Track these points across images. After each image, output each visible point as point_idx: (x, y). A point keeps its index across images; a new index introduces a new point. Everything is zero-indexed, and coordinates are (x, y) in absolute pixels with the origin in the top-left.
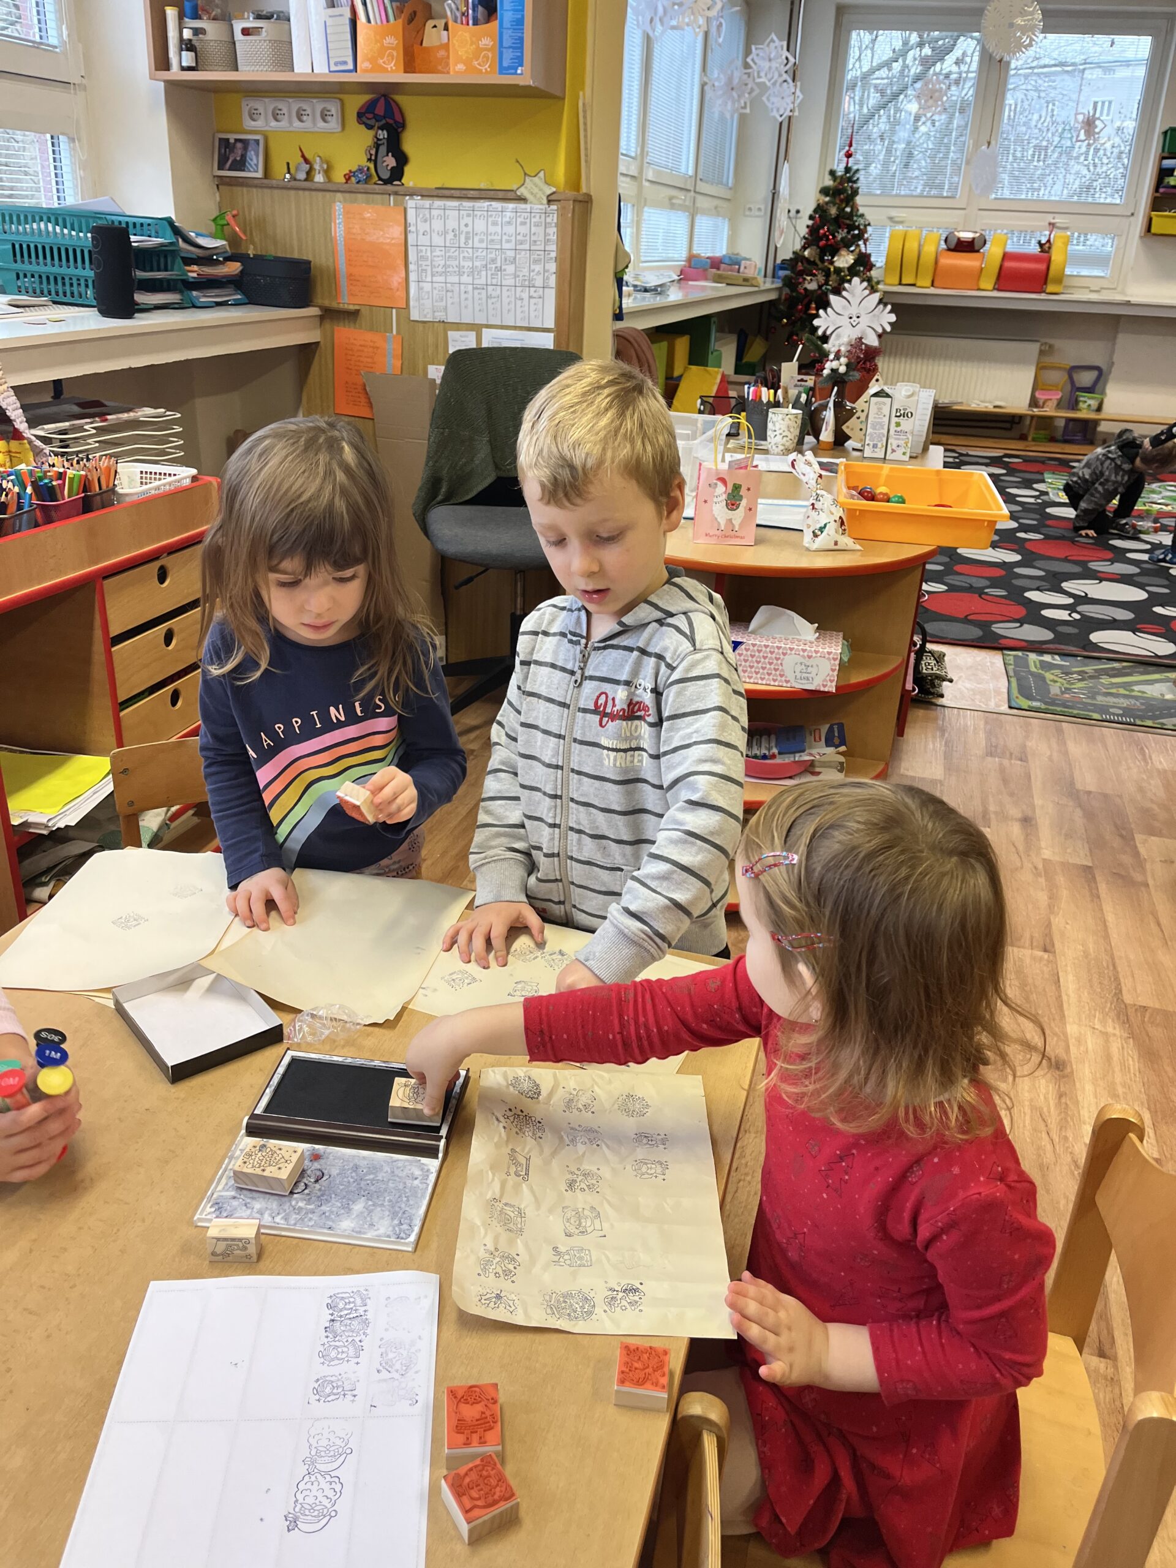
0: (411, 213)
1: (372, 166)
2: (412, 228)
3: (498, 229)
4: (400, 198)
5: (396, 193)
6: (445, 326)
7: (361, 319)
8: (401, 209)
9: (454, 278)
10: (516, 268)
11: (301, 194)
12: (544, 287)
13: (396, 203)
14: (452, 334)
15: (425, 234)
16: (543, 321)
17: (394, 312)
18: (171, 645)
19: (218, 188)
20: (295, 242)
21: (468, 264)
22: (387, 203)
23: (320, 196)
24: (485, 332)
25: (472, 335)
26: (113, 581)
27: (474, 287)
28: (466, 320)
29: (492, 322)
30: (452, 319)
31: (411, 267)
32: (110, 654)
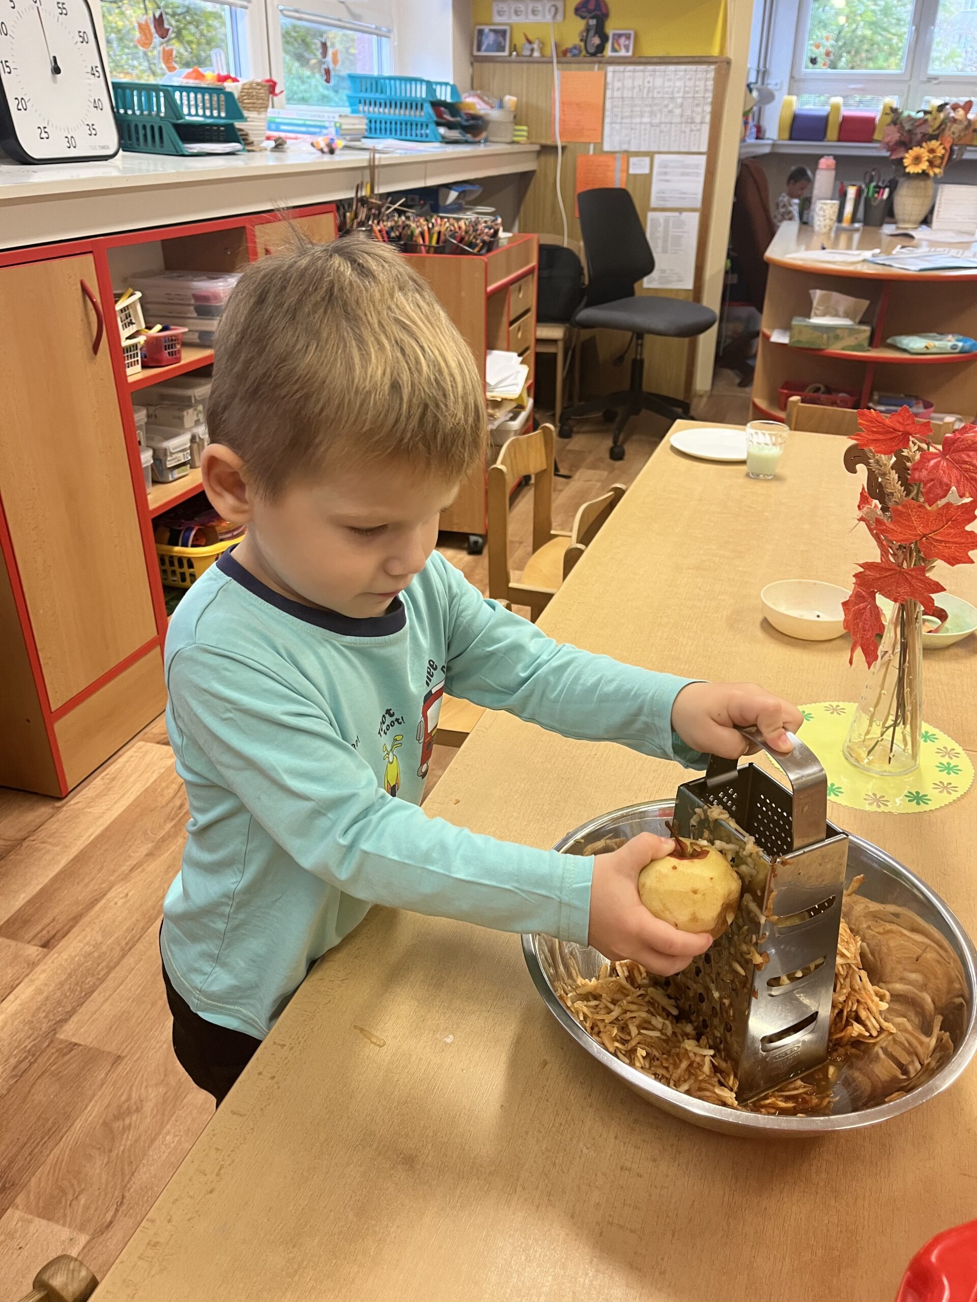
0: (610, 75)
1: (582, 44)
2: (610, 86)
3: (671, 83)
4: (601, 65)
5: (600, 62)
6: (628, 154)
7: (567, 152)
8: (602, 73)
9: (638, 120)
10: (683, 110)
11: (531, 66)
12: (702, 123)
13: (599, 69)
14: (633, 160)
15: (618, 89)
16: (699, 147)
17: (592, 146)
18: (520, 335)
19: (472, 64)
20: (524, 100)
21: (648, 109)
22: (593, 70)
23: (545, 66)
24: (657, 157)
25: (647, 160)
26: (512, 287)
27: (652, 125)
28: (643, 149)
29: (662, 149)
30: (633, 149)
31: (607, 113)
32: (508, 332)
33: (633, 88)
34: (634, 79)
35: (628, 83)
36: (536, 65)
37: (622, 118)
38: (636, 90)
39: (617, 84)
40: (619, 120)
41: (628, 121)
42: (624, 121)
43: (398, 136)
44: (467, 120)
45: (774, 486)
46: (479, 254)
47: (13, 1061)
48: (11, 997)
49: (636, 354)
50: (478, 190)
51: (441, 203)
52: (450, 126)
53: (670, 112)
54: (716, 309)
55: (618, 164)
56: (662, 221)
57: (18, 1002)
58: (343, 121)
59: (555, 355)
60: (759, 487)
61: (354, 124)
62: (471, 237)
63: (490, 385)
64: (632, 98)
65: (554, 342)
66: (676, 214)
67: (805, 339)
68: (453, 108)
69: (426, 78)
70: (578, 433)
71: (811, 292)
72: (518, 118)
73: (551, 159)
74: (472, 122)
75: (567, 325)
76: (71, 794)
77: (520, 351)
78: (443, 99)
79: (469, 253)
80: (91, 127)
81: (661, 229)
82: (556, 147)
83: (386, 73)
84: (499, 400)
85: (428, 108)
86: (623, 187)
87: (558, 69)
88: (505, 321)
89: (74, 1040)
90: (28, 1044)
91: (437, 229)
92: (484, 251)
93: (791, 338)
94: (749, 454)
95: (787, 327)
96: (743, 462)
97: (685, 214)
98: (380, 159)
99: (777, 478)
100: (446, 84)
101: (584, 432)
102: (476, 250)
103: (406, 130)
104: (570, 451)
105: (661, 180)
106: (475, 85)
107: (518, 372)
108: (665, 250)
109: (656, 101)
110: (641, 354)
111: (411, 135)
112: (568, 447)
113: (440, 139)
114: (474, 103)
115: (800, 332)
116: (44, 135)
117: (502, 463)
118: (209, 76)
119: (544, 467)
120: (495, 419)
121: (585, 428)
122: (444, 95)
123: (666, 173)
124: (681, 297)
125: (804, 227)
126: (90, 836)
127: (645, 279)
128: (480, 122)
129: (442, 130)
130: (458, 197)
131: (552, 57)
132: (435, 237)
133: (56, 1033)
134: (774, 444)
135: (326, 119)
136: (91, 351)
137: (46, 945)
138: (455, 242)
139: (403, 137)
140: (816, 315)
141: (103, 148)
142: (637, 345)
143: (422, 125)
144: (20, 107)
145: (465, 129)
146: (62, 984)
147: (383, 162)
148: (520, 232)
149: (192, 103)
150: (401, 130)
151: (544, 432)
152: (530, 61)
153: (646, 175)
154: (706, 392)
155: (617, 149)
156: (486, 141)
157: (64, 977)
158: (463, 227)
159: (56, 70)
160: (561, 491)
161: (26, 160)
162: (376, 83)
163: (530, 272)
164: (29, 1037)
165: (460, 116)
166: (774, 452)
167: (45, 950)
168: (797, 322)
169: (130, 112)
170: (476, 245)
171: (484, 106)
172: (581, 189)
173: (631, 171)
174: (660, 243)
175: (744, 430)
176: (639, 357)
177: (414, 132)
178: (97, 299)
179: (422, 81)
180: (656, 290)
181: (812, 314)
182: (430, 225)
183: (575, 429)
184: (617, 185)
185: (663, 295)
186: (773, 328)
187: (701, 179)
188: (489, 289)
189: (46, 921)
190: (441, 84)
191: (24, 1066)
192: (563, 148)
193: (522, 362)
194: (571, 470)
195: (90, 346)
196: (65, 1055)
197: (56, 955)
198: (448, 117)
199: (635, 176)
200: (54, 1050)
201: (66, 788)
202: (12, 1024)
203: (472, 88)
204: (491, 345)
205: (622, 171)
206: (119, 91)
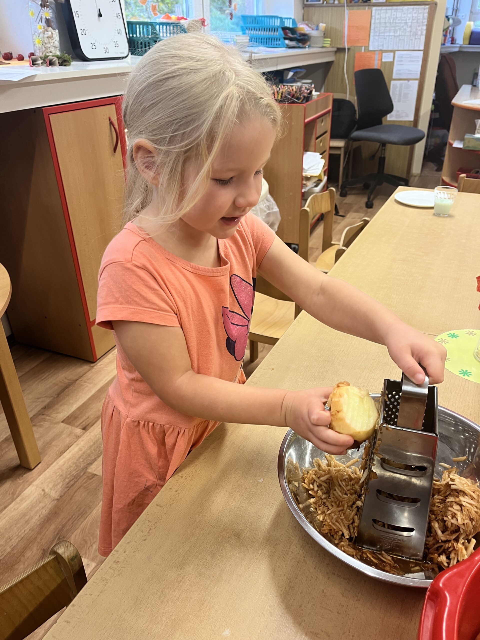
0: (374, 12)
2: (373, 18)
3: (405, 15)
5: (369, 6)
6: (382, 51)
7: (351, 51)
8: (370, 10)
9: (388, 34)
10: (411, 29)
11: (334, 8)
12: (421, 35)
13: (368, 8)
14: (384, 54)
15: (378, 19)
16: (419, 48)
17: (363, 48)
18: (321, 144)
19: (304, 8)
20: (329, 26)
21: (393, 28)
22: (365, 9)
23: (340, 8)
24: (397, 52)
25: (392, 54)
26: (318, 120)
27: (395, 36)
28: (390, 49)
29: (400, 49)
30: (385, 49)
31: (372, 31)
32: (315, 143)
33: (386, 18)
34: (386, 13)
35: (383, 15)
36: (336, 8)
37: (379, 33)
38: (387, 19)
39: (377, 16)
40: (378, 34)
41: (383, 34)
42: (380, 35)
43: (265, 45)
44: (300, 36)
45: (448, 219)
46: (302, 103)
47: (67, 480)
48: (68, 451)
49: (381, 155)
50: (304, 71)
51: (285, 78)
52: (291, 39)
53: (405, 30)
54: (426, 131)
55: (377, 57)
56: (398, 85)
57: (71, 454)
58: (237, 38)
59: (340, 155)
60: (440, 220)
61: (243, 40)
62: (298, 95)
63: (305, 169)
64: (385, 23)
65: (339, 148)
66: (406, 82)
67: (472, 145)
68: (293, 31)
69: (280, 16)
70: (349, 194)
71: (476, 120)
72: (325, 35)
73: (342, 55)
74: (302, 37)
75: (347, 140)
76: (98, 361)
77: (321, 152)
78: (288, 26)
79: (297, 103)
80: (116, 43)
81: (398, 89)
82: (345, 49)
83: (261, 14)
84: (309, 176)
85: (280, 31)
86: (379, 68)
87: (347, 9)
88: (314, 137)
89: (95, 473)
90: (75, 473)
91: (281, 90)
92: (304, 101)
93: (464, 145)
94: (435, 203)
95: (462, 139)
96: (432, 208)
97: (411, 81)
98: (254, 56)
99: (450, 216)
100: (290, 18)
101: (354, 194)
102: (300, 101)
103: (269, 42)
104: (346, 203)
105: (398, 65)
106: (304, 19)
107: (319, 163)
108: (399, 100)
109: (397, 25)
110: (384, 154)
111: (271, 44)
112: (345, 202)
113: (286, 46)
114: (304, 28)
115: (469, 142)
116: (94, 47)
117: (308, 207)
118: (174, 17)
119: (330, 209)
120: (307, 186)
121: (353, 192)
122: (288, 24)
123: (402, 61)
124: (407, 125)
125: (474, 88)
126: (106, 380)
127: (388, 116)
128: (306, 37)
129: (287, 42)
130: (293, 75)
131: (344, 3)
132: (280, 94)
133: (87, 469)
134: (449, 198)
135: (229, 37)
136: (113, 152)
137: (85, 429)
138: (290, 97)
139: (267, 46)
140: (478, 133)
141: (121, 53)
142: (382, 150)
143: (277, 40)
144: (83, 33)
145: (299, 41)
146: (91, 447)
147: (256, 58)
148: (325, 92)
149: (165, 31)
150: (266, 42)
151: (330, 192)
152: (333, 5)
153: (391, 62)
154: (418, 174)
155: (376, 49)
156: (309, 46)
157: (92, 444)
158: (295, 89)
159: (100, 15)
160: (339, 223)
161: (85, 59)
162: (256, 19)
163: (328, 112)
164: (75, 470)
165: (296, 34)
166: (449, 202)
167: (84, 431)
168: (467, 136)
169: (135, 36)
170: (300, 98)
171: (309, 29)
172: (357, 69)
173: (383, 60)
174: (397, 96)
175: (434, 191)
176: (383, 156)
177: (273, 43)
178: (116, 126)
179: (277, 17)
180: (394, 121)
181: (476, 132)
182: (278, 89)
183: (348, 192)
184: (376, 67)
185: (397, 124)
186: (454, 140)
187: (420, 63)
188: (306, 121)
189: (84, 418)
190: (287, 18)
191: (72, 483)
192: (348, 49)
193: (322, 158)
194: (345, 213)
195: (112, 149)
196: (90, 479)
197: (88, 434)
198: (290, 35)
199: (385, 62)
200: (86, 477)
201: (96, 357)
202: (68, 463)
203: (303, 20)
204: (306, 149)
205: (379, 60)
206: (130, 25)
